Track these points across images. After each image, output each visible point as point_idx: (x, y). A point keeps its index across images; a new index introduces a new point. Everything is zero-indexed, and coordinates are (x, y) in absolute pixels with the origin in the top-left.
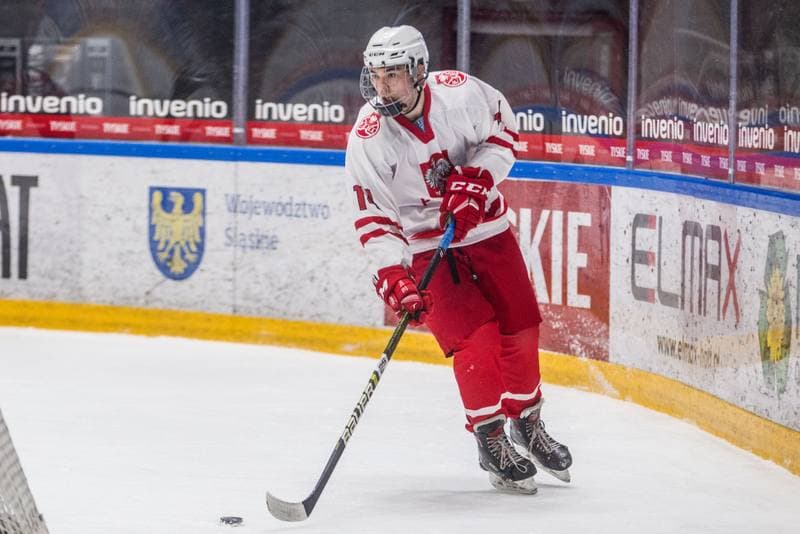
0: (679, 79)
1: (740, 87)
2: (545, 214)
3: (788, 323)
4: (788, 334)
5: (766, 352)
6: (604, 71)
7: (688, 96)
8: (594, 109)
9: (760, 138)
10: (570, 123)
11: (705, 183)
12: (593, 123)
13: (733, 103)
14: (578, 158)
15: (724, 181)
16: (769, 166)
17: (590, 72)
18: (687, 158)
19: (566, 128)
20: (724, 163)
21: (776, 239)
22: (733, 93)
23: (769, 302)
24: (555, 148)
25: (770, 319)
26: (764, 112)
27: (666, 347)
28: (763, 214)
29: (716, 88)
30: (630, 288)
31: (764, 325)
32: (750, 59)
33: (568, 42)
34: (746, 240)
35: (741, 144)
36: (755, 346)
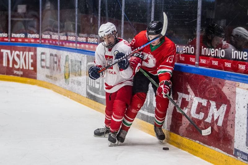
0: (49, 28)
1: (60, 29)
2: (25, 52)
3: (69, 72)
4: (69, 73)
5: (65, 77)
6: (36, 26)
7: (50, 31)
8: (33, 33)
9: (63, 38)
10: (29, 36)
11: (54, 46)
12: (33, 36)
13: (59, 32)
14: (31, 42)
15: (57, 46)
16: (66, 43)
17: (33, 27)
18: (51, 42)
19: (28, 37)
20: (57, 43)
21: (67, 56)
22: (59, 30)
23: (66, 68)
24: (26, 40)
25: (66, 71)
26: (64, 33)
27: (47, 76)
28: (65, 52)
29: (55, 29)
30: (40, 66)
31: (65, 72)
32: (62, 24)
33: (29, 21)
34: (62, 57)
35: (60, 39)
36: (63, 76)
